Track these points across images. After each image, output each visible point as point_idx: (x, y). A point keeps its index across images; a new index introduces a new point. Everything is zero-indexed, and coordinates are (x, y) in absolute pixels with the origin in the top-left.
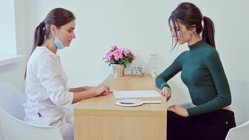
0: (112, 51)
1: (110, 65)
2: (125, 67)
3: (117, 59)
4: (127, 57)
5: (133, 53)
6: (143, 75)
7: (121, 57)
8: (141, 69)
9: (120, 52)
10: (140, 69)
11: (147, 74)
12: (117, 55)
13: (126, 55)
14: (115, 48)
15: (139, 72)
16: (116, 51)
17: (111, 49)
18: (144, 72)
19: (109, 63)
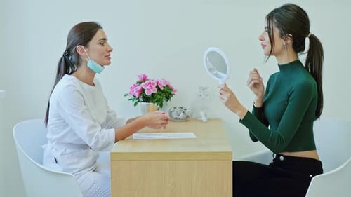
0: (140, 83)
1: (135, 105)
2: (161, 106)
3: (148, 93)
4: (163, 92)
5: (173, 85)
6: (187, 119)
7: (155, 91)
8: (185, 110)
9: (154, 84)
10: (183, 109)
11: (194, 116)
12: (149, 87)
13: (162, 89)
14: (144, 79)
15: (182, 114)
16: (146, 82)
17: (138, 80)
18: (189, 115)
19: (135, 101)
